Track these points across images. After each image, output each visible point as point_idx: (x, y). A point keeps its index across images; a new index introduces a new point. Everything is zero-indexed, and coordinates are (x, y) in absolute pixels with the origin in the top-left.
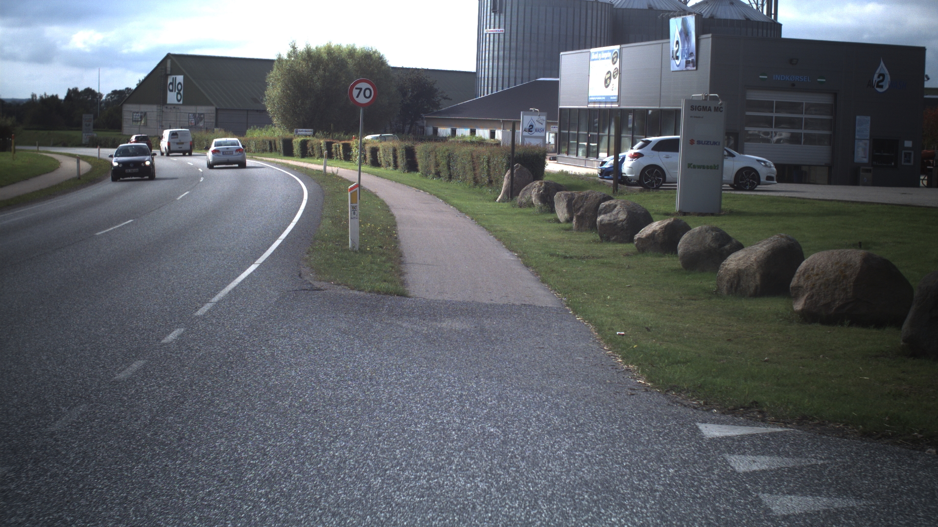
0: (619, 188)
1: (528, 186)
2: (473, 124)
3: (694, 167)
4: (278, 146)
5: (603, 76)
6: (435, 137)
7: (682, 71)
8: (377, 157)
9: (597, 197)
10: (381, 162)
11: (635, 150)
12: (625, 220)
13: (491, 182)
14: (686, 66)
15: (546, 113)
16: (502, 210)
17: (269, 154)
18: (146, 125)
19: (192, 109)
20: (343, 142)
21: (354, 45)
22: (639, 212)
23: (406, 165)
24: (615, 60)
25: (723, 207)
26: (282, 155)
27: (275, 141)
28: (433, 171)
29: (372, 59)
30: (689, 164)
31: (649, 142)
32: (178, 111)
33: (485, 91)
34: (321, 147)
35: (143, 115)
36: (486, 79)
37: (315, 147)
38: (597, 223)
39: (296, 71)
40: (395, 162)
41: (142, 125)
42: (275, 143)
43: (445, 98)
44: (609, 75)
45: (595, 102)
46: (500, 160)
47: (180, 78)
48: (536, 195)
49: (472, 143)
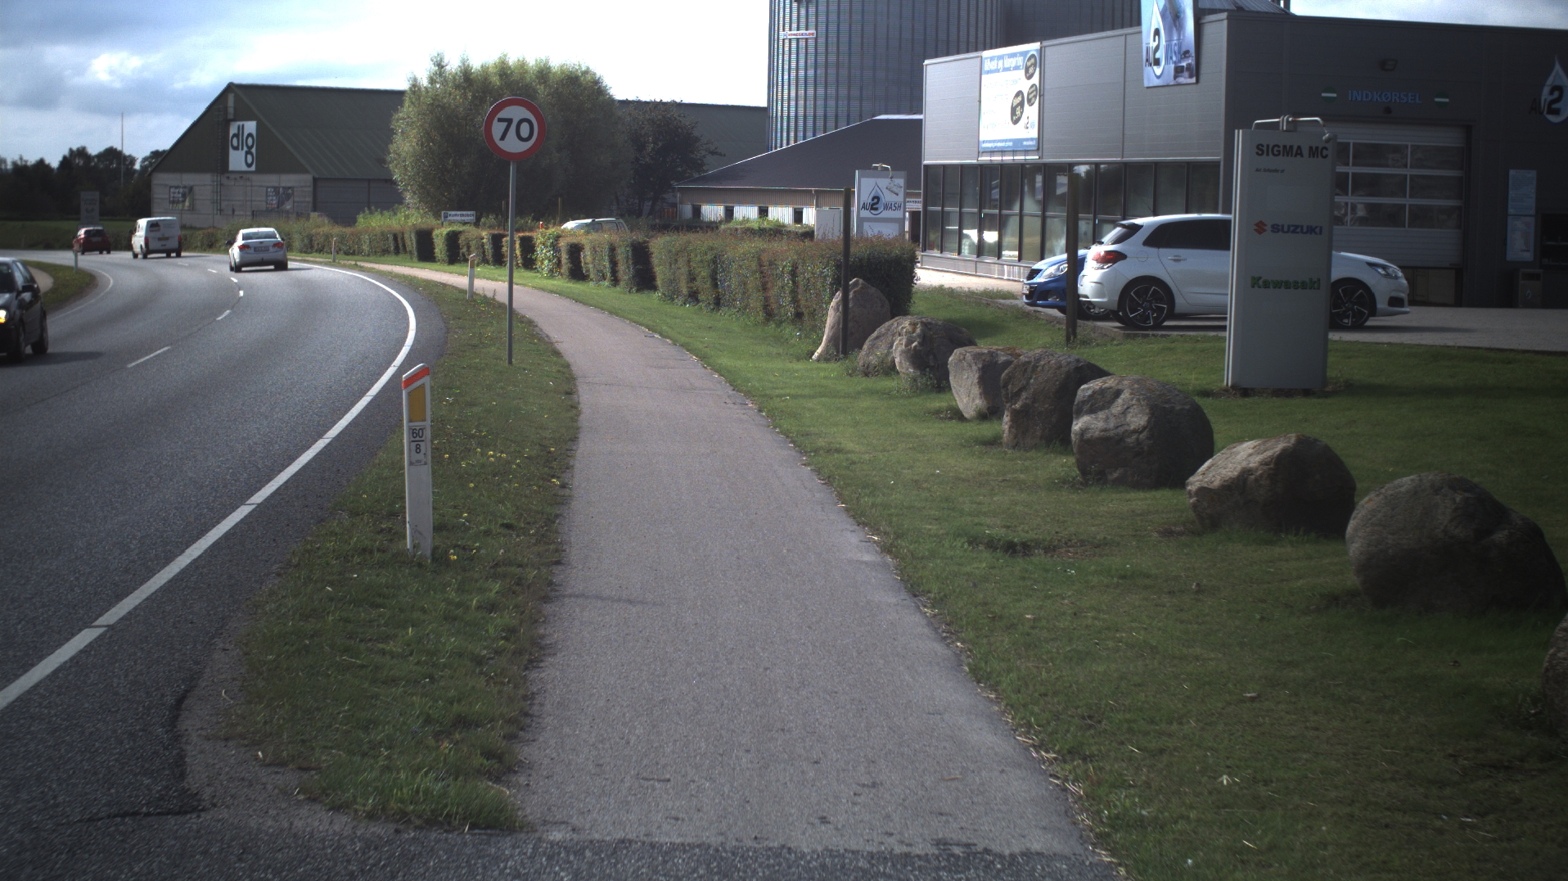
0: (1078, 330)
1: (882, 329)
2: (763, 198)
3: (1266, 285)
4: (408, 243)
5: (1008, 101)
6: (697, 223)
7: (1168, 86)
8: (580, 262)
9: (1060, 367)
10: (588, 271)
11: (1107, 246)
12: (1144, 428)
13: (799, 315)
14: (1175, 77)
15: (903, 173)
16: (824, 382)
17: (393, 258)
18: (192, 208)
19: (272, 180)
20: (521, 234)
21: (547, 61)
22: (1178, 407)
23: (634, 277)
24: (1031, 70)
25: (1329, 374)
26: (415, 259)
27: (403, 234)
28: (685, 291)
29: (580, 85)
30: (1253, 278)
31: (1137, 228)
32: (248, 183)
33: (784, 140)
34: (483, 245)
35: (187, 190)
36: (785, 119)
37: (473, 243)
38: (1072, 436)
39: (443, 107)
40: (614, 272)
41: (186, 208)
42: (403, 238)
43: (713, 153)
44: (1020, 98)
45: (992, 152)
46: (819, 271)
47: (251, 127)
48: (903, 352)
49: (762, 232)
